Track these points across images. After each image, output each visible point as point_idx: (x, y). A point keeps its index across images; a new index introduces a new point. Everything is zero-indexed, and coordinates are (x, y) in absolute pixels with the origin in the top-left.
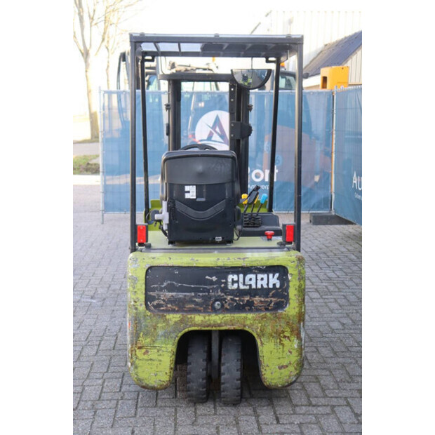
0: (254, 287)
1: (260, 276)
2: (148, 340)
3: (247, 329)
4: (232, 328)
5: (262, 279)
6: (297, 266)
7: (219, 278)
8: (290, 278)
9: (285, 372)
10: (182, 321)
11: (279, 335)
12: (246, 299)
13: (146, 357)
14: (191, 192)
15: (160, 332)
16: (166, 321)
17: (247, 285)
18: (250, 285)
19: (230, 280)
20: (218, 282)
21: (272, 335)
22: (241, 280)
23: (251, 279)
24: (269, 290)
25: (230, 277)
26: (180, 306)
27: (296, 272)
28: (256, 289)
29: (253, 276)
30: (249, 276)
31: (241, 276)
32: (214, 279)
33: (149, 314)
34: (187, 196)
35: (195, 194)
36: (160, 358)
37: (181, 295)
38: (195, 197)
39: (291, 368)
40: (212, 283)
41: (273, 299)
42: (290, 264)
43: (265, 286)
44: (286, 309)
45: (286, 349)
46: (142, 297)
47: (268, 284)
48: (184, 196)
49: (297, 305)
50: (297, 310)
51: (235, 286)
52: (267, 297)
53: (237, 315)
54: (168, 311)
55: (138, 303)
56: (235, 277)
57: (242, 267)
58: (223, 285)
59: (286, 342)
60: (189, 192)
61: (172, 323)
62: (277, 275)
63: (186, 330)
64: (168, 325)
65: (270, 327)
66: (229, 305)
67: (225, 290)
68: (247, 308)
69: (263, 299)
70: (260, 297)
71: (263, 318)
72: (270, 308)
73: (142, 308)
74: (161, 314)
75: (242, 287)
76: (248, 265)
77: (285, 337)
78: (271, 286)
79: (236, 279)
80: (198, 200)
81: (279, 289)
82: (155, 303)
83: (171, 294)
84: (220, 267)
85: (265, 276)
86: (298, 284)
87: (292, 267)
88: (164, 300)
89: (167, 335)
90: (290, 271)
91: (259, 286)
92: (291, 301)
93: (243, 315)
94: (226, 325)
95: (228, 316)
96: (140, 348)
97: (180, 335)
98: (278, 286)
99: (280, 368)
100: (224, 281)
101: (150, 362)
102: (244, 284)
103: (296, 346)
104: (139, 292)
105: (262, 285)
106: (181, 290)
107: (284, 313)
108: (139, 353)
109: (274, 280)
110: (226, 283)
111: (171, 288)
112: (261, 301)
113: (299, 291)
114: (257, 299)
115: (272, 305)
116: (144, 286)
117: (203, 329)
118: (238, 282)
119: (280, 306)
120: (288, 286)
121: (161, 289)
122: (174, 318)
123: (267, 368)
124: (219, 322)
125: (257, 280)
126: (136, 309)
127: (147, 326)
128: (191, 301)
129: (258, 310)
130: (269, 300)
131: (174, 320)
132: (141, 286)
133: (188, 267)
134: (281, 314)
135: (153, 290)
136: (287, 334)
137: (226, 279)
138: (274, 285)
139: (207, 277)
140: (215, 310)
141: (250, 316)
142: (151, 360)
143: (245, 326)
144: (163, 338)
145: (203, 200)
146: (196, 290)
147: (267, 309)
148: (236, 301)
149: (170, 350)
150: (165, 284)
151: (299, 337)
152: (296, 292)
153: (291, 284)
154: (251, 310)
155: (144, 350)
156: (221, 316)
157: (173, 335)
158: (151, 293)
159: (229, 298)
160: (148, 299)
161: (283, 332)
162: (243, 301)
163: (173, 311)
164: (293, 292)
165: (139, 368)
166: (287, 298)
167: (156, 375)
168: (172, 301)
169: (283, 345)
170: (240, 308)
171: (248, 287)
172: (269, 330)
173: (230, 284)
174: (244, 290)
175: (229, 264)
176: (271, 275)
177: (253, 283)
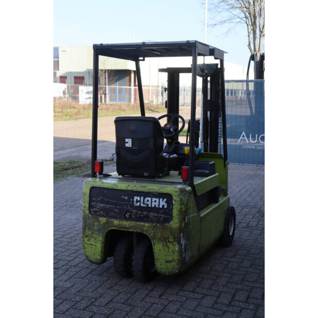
1: (154, 199)
2: (90, 232)
3: (144, 232)
4: (135, 231)
5: (155, 201)
6: (179, 195)
7: (129, 198)
8: (174, 202)
9: (170, 266)
10: (107, 222)
11: (165, 240)
12: (145, 213)
13: (89, 242)
14: (129, 143)
15: (96, 228)
16: (99, 221)
17: (145, 204)
18: (148, 205)
19: (135, 200)
20: (129, 200)
21: (160, 239)
22: (142, 201)
23: (148, 201)
24: (160, 209)
25: (136, 198)
26: (107, 213)
27: (178, 199)
28: (151, 207)
29: (150, 199)
30: (147, 199)
31: (142, 198)
32: (126, 198)
33: (90, 216)
34: (127, 145)
36: (96, 244)
37: (108, 206)
38: (131, 146)
39: (174, 264)
40: (125, 200)
41: (162, 216)
42: (174, 193)
43: (157, 206)
44: (171, 223)
45: (170, 250)
46: (87, 205)
47: (159, 205)
49: (178, 221)
50: (178, 225)
51: (138, 204)
52: (159, 214)
53: (138, 223)
54: (100, 216)
55: (85, 209)
57: (143, 192)
58: (131, 203)
59: (170, 245)
60: (127, 143)
61: (102, 223)
62: (165, 200)
63: (109, 228)
64: (100, 224)
65: (159, 234)
66: (134, 216)
67: (132, 206)
68: (145, 219)
69: (155, 215)
70: (154, 213)
71: (155, 227)
72: (160, 221)
73: (87, 212)
74: (96, 216)
75: (142, 205)
76: (147, 191)
77: (169, 242)
78: (161, 207)
79: (139, 199)
80: (133, 148)
81: (166, 209)
82: (94, 209)
83: (102, 205)
84: (130, 191)
85: (157, 200)
86: (179, 207)
87: (175, 195)
88: (98, 209)
89: (99, 230)
90: (174, 198)
91: (153, 206)
92: (174, 218)
93: (142, 223)
94: (132, 228)
95: (133, 223)
96: (86, 236)
97: (106, 231)
98: (166, 207)
99: (167, 262)
101: (91, 246)
102: (144, 203)
103: (177, 249)
104: (86, 202)
105: (155, 205)
106: (108, 203)
107: (169, 225)
108: (86, 239)
109: (163, 203)
110: (133, 201)
111: (102, 201)
112: (154, 216)
113: (180, 212)
114: (152, 214)
115: (162, 219)
116: (88, 199)
117: (120, 229)
118: (140, 201)
119: (167, 220)
120: (172, 208)
121: (97, 202)
122: (103, 220)
123: (158, 261)
124: (128, 226)
125: (152, 201)
126: (84, 212)
127: (89, 223)
128: (113, 211)
129: (152, 222)
130: (159, 215)
131: (103, 221)
133: (112, 189)
134: (167, 226)
135: (93, 201)
136: (171, 240)
137: (133, 199)
138: (163, 206)
139: (122, 197)
140: (127, 219)
141: (147, 225)
142: (91, 245)
143: (143, 231)
144: (97, 232)
145: (136, 148)
146: (116, 204)
147: (158, 222)
148: (138, 214)
149: (101, 240)
150: (100, 198)
151: (179, 243)
152: (177, 213)
153: (174, 207)
154: (147, 221)
155: (88, 238)
156: (129, 222)
157: (103, 231)
158: (93, 204)
159: (134, 211)
160: (90, 206)
161: (168, 238)
162: (143, 214)
163: (103, 216)
164: (175, 212)
165: (86, 249)
166: (171, 216)
167: (94, 255)
168: (103, 209)
169: (168, 247)
170: (140, 219)
171: (146, 206)
172: (159, 235)
173: (135, 202)
174: (144, 207)
175: (135, 189)
176: (161, 200)
177: (149, 203)
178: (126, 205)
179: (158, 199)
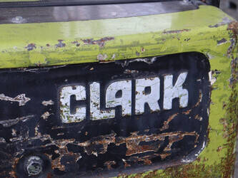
0: (127, 111)
1: (142, 83)
5: (148, 90)
6: (230, 51)
7: (36, 97)
8: (212, 81)
12: (108, 142)
17: (109, 109)
18: (119, 109)
19: (65, 100)
20: (34, 108)
22: (95, 97)
23: (119, 94)
24: (163, 114)
25: (67, 93)
27: (226, 66)
29: (125, 85)
30: (114, 86)
31: (95, 86)
32: (22, 99)
40: (15, 110)
41: (172, 135)
42: (215, 47)
43: (154, 107)
44: (201, 154)
47: (161, 102)
49: (224, 141)
50: (223, 153)
51: (81, 113)
52: (159, 133)
56: (80, 92)
57: (97, 65)
58: (47, 114)
62: (183, 76)
66: (63, 162)
67: (53, 126)
68: (108, 164)
69: (147, 138)
70: (141, 133)
72: (163, 156)
75: (97, 115)
76: (114, 58)
78: (168, 105)
79: (81, 95)
81: (186, 109)
84: (39, 67)
85: (154, 83)
86: (229, 93)
87: (218, 54)
91: (140, 109)
92: (211, 135)
98: (184, 103)
100: (50, 103)
102: (102, 107)
105: (146, 105)
107: (196, 163)
109: (175, 90)
112: (143, 143)
113: (230, 110)
114: (133, 141)
118: (86, 102)
119: (187, 147)
120: (207, 101)
125: (134, 93)
130: (161, 137)
134: (190, 166)
137: (56, 97)
138: (176, 101)
147: (156, 161)
148: (81, 149)
152: (223, 113)
154: (118, 168)
159: (63, 144)
162: (99, 148)
164: (217, 114)
170: (91, 166)
171: (112, 114)
173: (64, 111)
174: (102, 121)
175: (62, 57)
177: (124, 101)
178: (20, 128)
179: (157, 80)
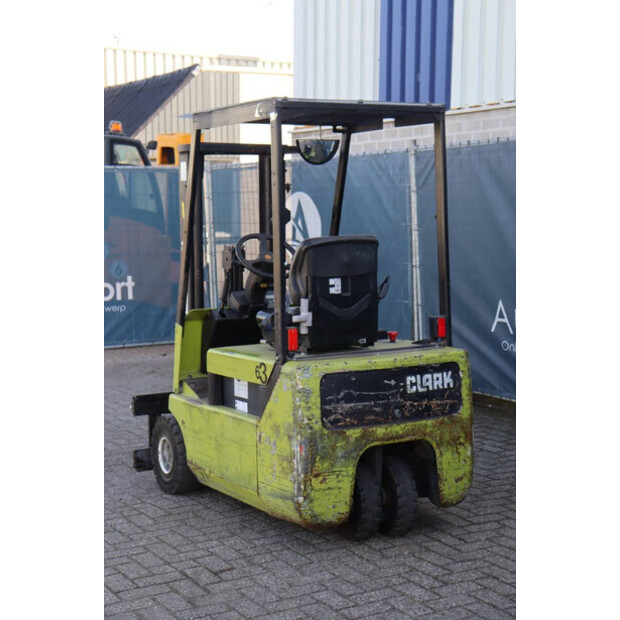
0: (431, 388)
1: (436, 375)
2: (326, 465)
3: (427, 438)
4: (413, 438)
5: (438, 379)
6: (466, 362)
7: (398, 381)
8: (461, 375)
9: (462, 485)
10: (363, 436)
11: (455, 442)
12: (425, 403)
13: (323, 486)
14: (336, 286)
15: (340, 453)
16: (347, 438)
17: (424, 387)
18: (428, 387)
19: (408, 383)
20: (397, 386)
21: (450, 444)
22: (419, 382)
23: (427, 380)
24: (444, 390)
25: (410, 379)
26: (359, 418)
27: (465, 369)
28: (434, 391)
29: (429, 376)
30: (425, 377)
31: (419, 376)
32: (393, 382)
33: (326, 432)
34: (332, 291)
35: (340, 288)
36: (340, 485)
37: (360, 405)
38: (340, 292)
39: (465, 480)
40: (390, 387)
41: (448, 401)
42: (460, 360)
43: (441, 387)
44: (461, 411)
45: (462, 458)
46: (317, 413)
47: (443, 384)
48: (328, 291)
49: (469, 406)
50: (469, 412)
52: (443, 400)
53: (418, 423)
54: (348, 426)
55: (313, 421)
56: (413, 379)
57: (419, 367)
58: (402, 390)
59: (461, 449)
60: (333, 286)
61: (352, 440)
62: (450, 373)
63: (368, 447)
64: (348, 443)
65: (447, 434)
66: (409, 412)
67: (404, 395)
68: (426, 414)
69: (439, 402)
70: (437, 399)
71: (442, 423)
72: (446, 412)
73: (318, 426)
74: (340, 430)
75: (421, 390)
76: (425, 364)
77: (460, 444)
78: (446, 386)
79: (414, 381)
80: (344, 294)
81: (453, 389)
82: (332, 418)
83: (349, 405)
84: (398, 368)
85: (439, 375)
86: (468, 381)
87: (462, 363)
88: (341, 414)
89: (346, 456)
90: (462, 367)
91: (436, 387)
92: (464, 402)
93: (423, 422)
94: (408, 435)
95: (409, 425)
96: (317, 476)
97: (361, 453)
98: (452, 386)
99: (457, 480)
100: (403, 384)
101: (327, 492)
102: (422, 387)
103: (469, 454)
104: (314, 407)
105: (438, 386)
106: (361, 399)
107: (459, 415)
108: (315, 482)
110: (405, 387)
111: (348, 399)
112: (438, 405)
113: (470, 390)
114: (434, 403)
115: (447, 408)
116: (319, 399)
117: (386, 443)
118: (416, 384)
119: (455, 408)
120: (460, 385)
121: (338, 401)
122: (354, 433)
123: (445, 483)
124: (401, 433)
125: (433, 380)
126: (311, 428)
127: (324, 448)
128: (371, 412)
129: (436, 415)
130: (444, 402)
131: (355, 436)
132: (316, 399)
133: (367, 371)
134: (456, 417)
135: (329, 402)
136: (462, 440)
137: (405, 382)
138: (448, 384)
139: (386, 381)
140: (395, 420)
141: (430, 422)
142: (329, 488)
143: (425, 435)
144: (343, 460)
145: (349, 294)
146: (375, 398)
147: (443, 414)
148: (414, 406)
149: (350, 473)
150: (342, 394)
151: (471, 444)
152: (467, 391)
153: (463, 382)
154: (429, 417)
155: (321, 478)
156: (403, 426)
157: (354, 455)
158: (327, 407)
159: (408, 403)
160: (325, 414)
161: (459, 438)
162: (422, 406)
163: (353, 426)
164: (465, 392)
165: (315, 502)
166: (459, 398)
167: (334, 507)
168: (350, 414)
169: (458, 453)
170: (419, 415)
171: (425, 390)
172: (447, 437)
173: (409, 387)
174: (422, 393)
175: (407, 364)
176: (445, 374)
177: (429, 384)
178: (393, 395)
